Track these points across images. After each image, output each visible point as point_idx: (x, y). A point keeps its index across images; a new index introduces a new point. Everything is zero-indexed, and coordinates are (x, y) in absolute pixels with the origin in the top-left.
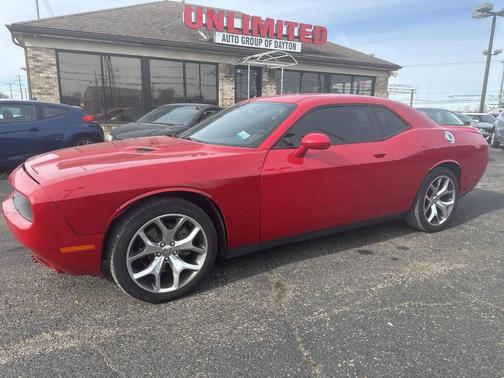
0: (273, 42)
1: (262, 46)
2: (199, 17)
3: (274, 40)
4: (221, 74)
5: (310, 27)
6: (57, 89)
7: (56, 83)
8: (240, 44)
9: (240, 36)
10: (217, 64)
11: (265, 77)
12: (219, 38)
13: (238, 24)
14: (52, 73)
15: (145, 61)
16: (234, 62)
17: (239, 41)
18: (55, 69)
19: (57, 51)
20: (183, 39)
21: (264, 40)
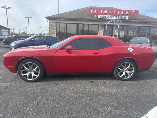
0: (118, 17)
1: (114, 18)
2: (94, 11)
3: (118, 16)
4: (100, 28)
5: (132, 11)
6: (55, 32)
7: (55, 31)
8: (106, 18)
9: (106, 16)
10: (98, 25)
11: (114, 28)
12: (99, 17)
13: (106, 12)
14: (55, 28)
15: (78, 25)
16: (104, 24)
17: (106, 17)
18: (55, 27)
19: (56, 23)
20: (89, 18)
21: (114, 16)
